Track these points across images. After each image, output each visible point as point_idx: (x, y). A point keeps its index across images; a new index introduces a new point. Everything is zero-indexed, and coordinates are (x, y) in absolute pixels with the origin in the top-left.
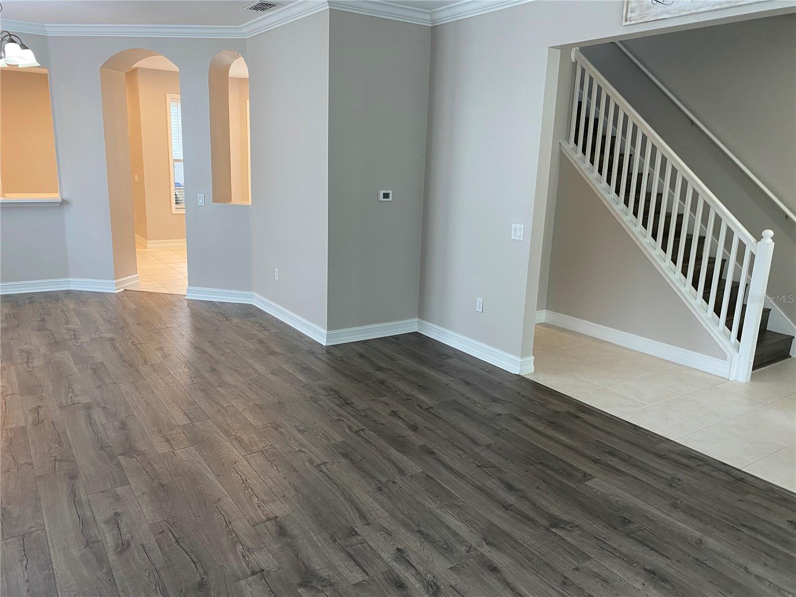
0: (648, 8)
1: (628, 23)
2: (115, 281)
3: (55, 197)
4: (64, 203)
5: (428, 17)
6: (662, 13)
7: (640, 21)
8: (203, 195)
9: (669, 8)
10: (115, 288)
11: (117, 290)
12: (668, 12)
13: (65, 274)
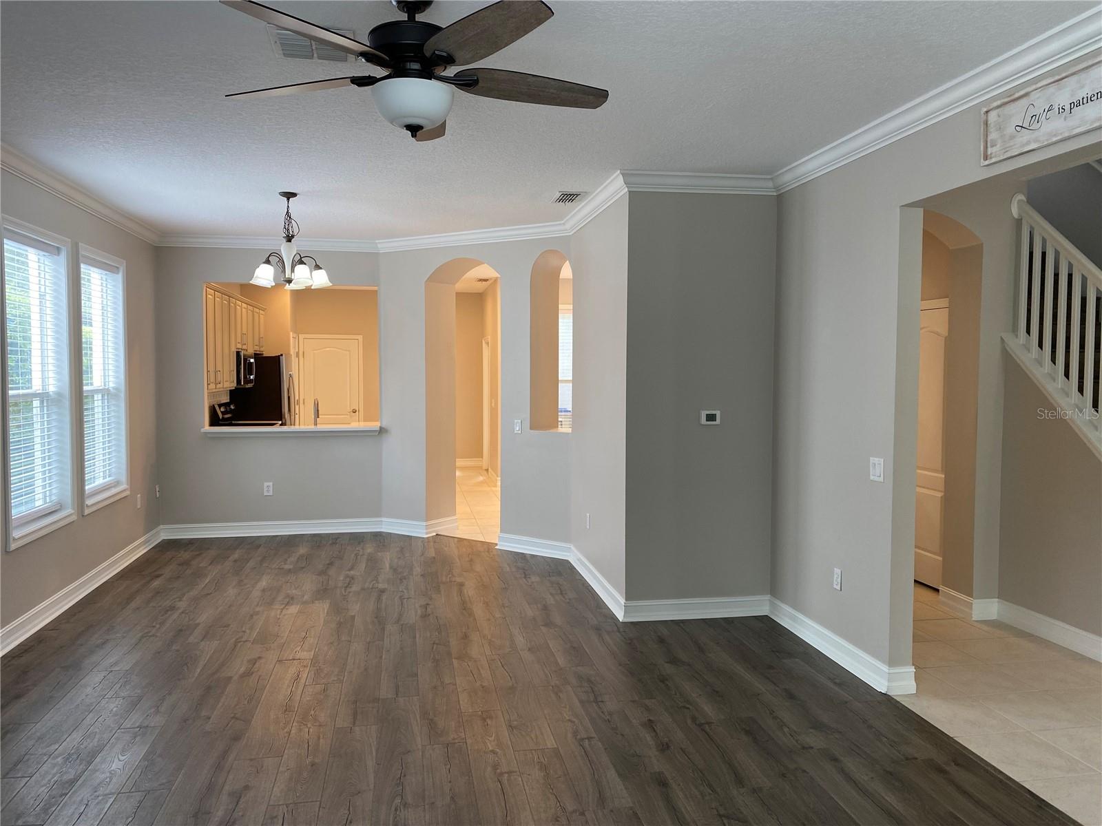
0: (1012, 137)
1: (987, 162)
2: (425, 524)
3: (375, 425)
4: (382, 431)
5: (770, 184)
6: (1028, 143)
7: (1002, 158)
8: (520, 421)
9: (1036, 133)
10: (425, 531)
11: (427, 533)
12: (1036, 141)
13: (377, 512)
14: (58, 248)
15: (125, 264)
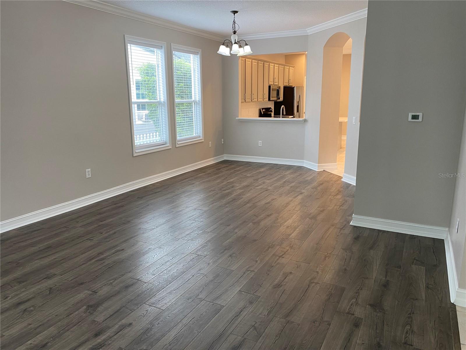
2: (317, 165)
4: (306, 121)
8: (355, 117)
10: (318, 168)
14: (162, 46)
15: (201, 51)
